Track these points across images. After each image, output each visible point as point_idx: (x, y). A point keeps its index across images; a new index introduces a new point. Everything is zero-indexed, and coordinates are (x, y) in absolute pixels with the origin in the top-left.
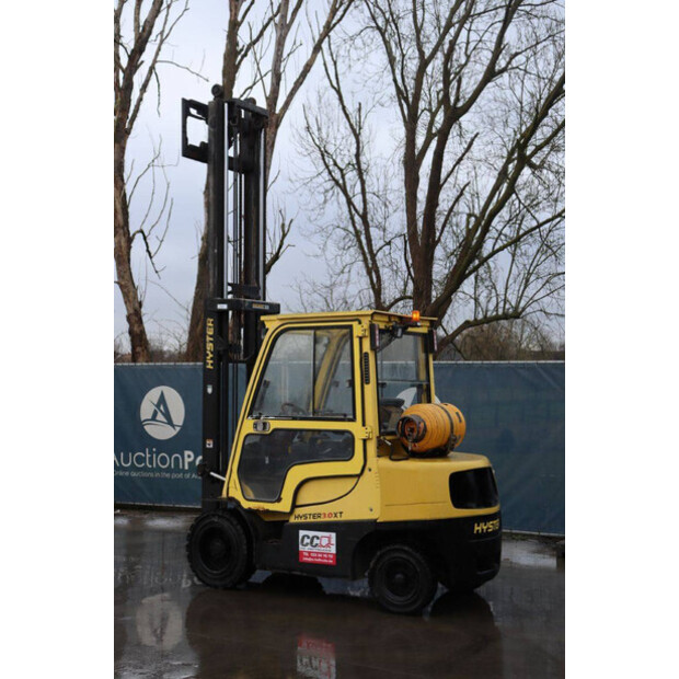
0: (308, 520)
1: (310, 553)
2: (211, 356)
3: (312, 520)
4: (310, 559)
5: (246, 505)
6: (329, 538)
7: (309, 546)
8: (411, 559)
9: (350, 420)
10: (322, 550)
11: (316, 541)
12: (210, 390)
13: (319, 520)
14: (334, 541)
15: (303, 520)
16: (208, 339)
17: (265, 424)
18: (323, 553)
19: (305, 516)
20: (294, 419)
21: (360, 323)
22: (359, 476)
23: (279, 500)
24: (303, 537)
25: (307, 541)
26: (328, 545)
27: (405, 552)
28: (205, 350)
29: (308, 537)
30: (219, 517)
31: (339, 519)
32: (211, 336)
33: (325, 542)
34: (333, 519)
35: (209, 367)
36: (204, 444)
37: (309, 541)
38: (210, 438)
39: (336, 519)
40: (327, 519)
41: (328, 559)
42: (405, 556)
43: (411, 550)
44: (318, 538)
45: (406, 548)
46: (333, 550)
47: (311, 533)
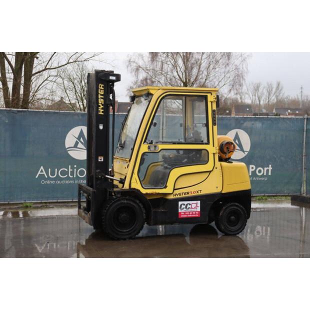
0: (182, 196)
1: (185, 213)
2: (102, 107)
3: (184, 196)
4: (185, 216)
5: (144, 191)
6: (197, 204)
7: (185, 209)
8: (239, 209)
9: (206, 144)
10: (192, 210)
11: (189, 206)
12: (101, 127)
13: (188, 195)
14: (199, 205)
15: (178, 196)
16: (100, 96)
17: (155, 146)
18: (192, 212)
19: (180, 194)
20: (174, 143)
21: (211, 95)
22: (210, 172)
23: (166, 187)
24: (181, 205)
25: (183, 206)
26: (195, 208)
27: (237, 206)
28: (98, 103)
29: (184, 205)
30: (127, 199)
31: (199, 193)
32: (102, 95)
33: (194, 206)
34: (196, 194)
35: (101, 113)
36: (97, 159)
37: (184, 206)
38: (101, 156)
39: (198, 194)
40: (193, 195)
41: (195, 214)
42: (236, 208)
43: (238, 204)
44: (190, 204)
45: (237, 204)
46: (199, 209)
47: (186, 203)
